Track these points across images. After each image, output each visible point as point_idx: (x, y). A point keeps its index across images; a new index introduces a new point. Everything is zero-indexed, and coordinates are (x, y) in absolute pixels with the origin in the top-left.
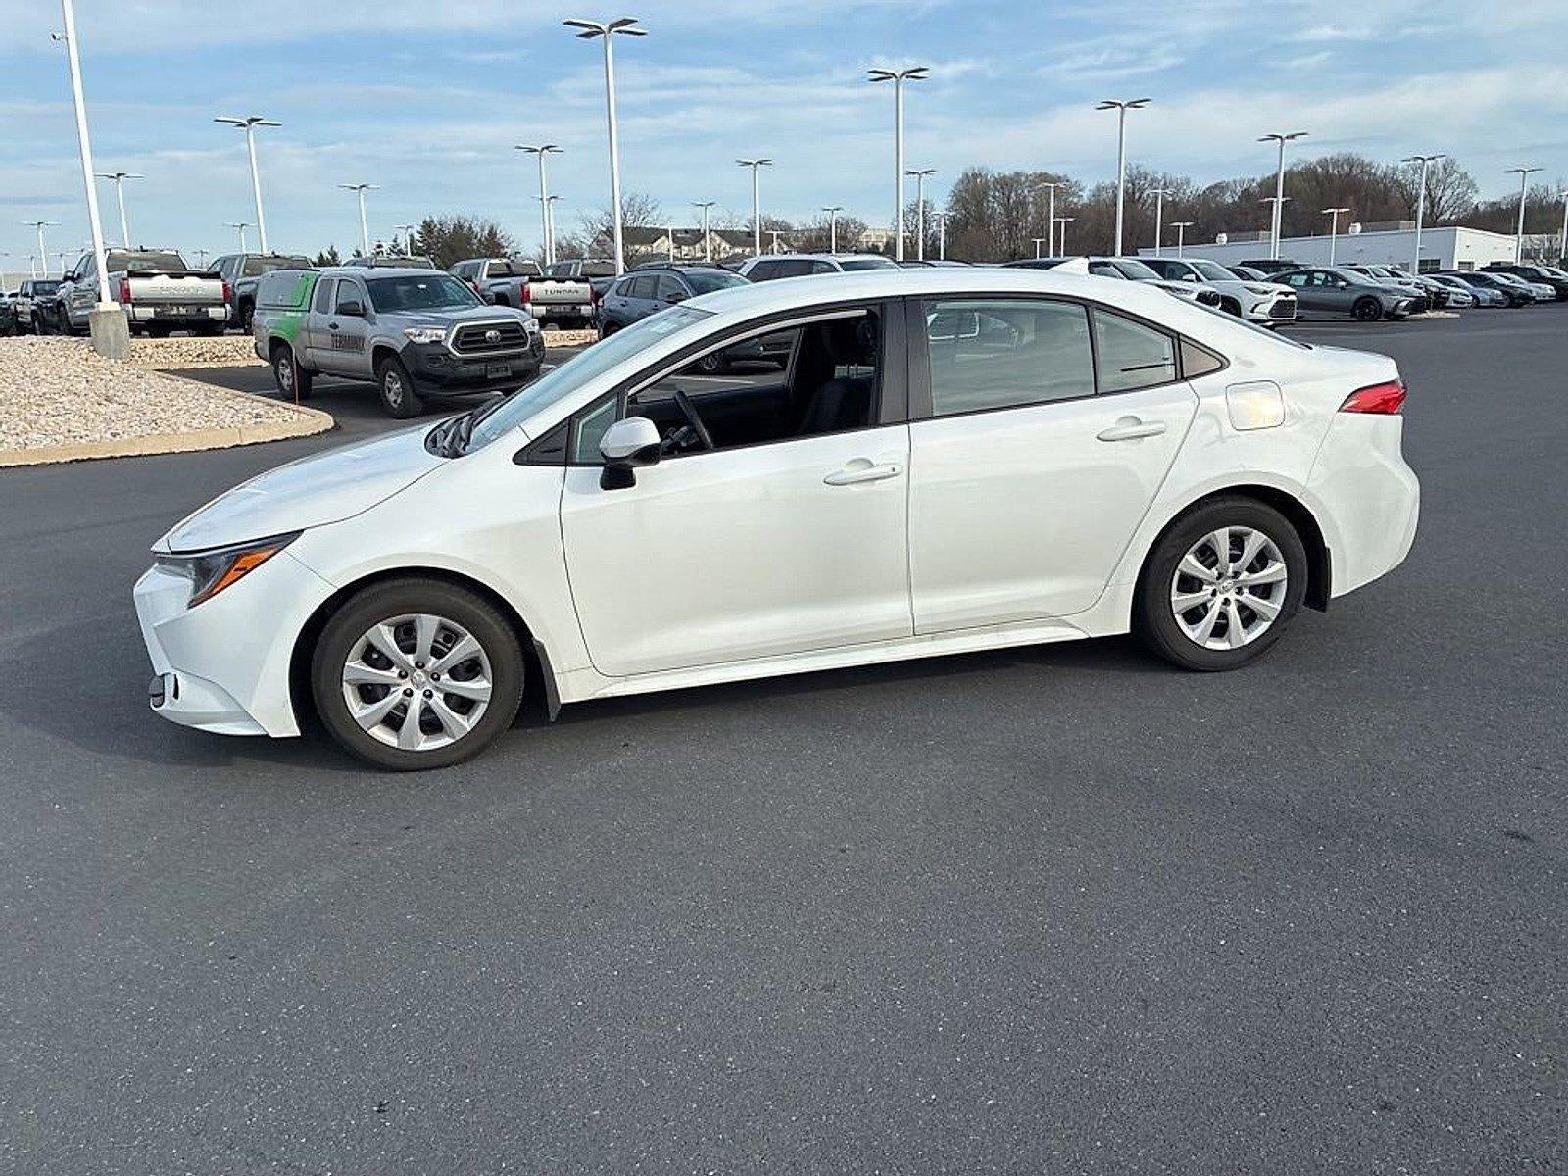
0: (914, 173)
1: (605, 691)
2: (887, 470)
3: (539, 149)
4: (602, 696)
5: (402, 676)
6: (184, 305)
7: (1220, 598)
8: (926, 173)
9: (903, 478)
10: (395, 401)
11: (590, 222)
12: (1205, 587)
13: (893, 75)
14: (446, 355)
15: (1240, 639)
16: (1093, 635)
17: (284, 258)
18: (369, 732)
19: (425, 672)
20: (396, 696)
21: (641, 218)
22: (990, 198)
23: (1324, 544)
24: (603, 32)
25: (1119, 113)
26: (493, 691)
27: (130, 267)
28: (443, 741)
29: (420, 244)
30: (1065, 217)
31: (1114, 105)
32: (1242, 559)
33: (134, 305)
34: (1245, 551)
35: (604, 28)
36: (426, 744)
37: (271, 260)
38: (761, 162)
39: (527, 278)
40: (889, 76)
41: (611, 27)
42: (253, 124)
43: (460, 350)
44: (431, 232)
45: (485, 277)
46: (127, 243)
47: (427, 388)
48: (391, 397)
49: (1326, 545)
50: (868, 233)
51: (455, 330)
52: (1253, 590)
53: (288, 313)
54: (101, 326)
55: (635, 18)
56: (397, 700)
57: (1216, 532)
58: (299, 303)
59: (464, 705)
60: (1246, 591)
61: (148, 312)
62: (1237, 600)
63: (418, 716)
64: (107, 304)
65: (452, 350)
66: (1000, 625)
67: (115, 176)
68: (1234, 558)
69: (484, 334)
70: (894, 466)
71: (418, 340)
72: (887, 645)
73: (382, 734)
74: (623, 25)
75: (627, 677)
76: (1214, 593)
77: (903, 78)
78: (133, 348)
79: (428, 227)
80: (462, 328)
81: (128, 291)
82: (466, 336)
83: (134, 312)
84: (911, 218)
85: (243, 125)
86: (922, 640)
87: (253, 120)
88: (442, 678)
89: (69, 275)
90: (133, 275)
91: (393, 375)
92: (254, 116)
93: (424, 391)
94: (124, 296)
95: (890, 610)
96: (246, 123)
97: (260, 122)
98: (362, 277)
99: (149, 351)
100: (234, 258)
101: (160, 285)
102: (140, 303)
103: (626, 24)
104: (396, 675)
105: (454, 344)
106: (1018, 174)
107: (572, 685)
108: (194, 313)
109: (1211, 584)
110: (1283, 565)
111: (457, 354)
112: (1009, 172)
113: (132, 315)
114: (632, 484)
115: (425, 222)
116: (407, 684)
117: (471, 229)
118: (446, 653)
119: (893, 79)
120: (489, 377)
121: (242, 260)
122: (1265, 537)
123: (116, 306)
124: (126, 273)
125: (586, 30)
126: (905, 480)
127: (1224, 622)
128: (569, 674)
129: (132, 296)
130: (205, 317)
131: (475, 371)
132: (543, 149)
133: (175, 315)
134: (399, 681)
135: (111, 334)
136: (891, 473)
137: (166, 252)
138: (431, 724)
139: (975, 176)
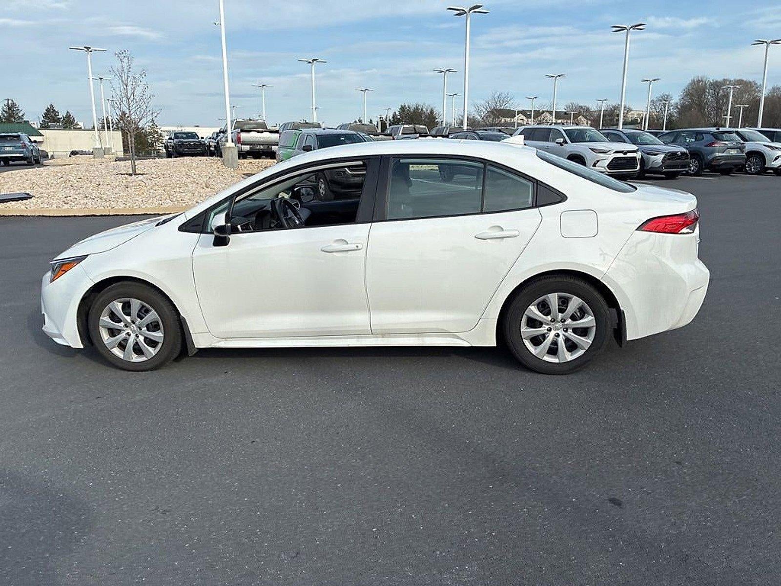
0: (647, 81)
1: (215, 344)
2: (354, 247)
3: (445, 71)
4: (214, 347)
5: (126, 326)
6: (263, 145)
7: (553, 333)
8: (654, 80)
9: (364, 250)
10: (323, 193)
11: (478, 106)
12: (544, 326)
13: (626, 28)
14: (344, 172)
15: (566, 358)
16: (473, 345)
17: (310, 124)
18: (111, 350)
19: (136, 325)
20: (123, 335)
21: (504, 104)
22: (707, 94)
23: (620, 308)
24: (466, 13)
25: (765, 47)
26: (164, 339)
27: (242, 127)
28: (144, 359)
29: (399, 117)
30: (743, 104)
31: (763, 42)
32: (567, 311)
33: (242, 145)
34: (568, 308)
35: (467, 10)
36: (135, 358)
37: (303, 125)
38: (559, 76)
39: (418, 135)
40: (623, 29)
41: (470, 10)
42: (315, 62)
44: (404, 111)
45: (400, 134)
46: (243, 117)
47: (336, 189)
48: (321, 191)
49: (621, 308)
50: (632, 112)
52: (575, 331)
53: (288, 150)
54: (226, 153)
55: (482, 5)
56: (123, 337)
57: (548, 295)
58: (291, 145)
59: (152, 343)
60: (570, 331)
61: (247, 148)
62: (564, 335)
63: (132, 345)
64: (230, 144)
66: (419, 333)
67: (261, 85)
68: (561, 311)
70: (358, 245)
72: (358, 338)
73: (117, 351)
74: (475, 9)
75: (226, 339)
76: (549, 330)
77: (631, 29)
78: (239, 163)
79: (403, 109)
81: (240, 138)
83: (241, 148)
84: (658, 104)
85: (310, 62)
86: (377, 337)
87: (314, 60)
88: (143, 329)
89: (221, 130)
90: (242, 131)
91: (322, 180)
92: (315, 58)
93: (335, 189)
94: (238, 140)
95: (359, 319)
96: (311, 61)
97: (318, 61)
98: (316, 134)
99: (245, 165)
100: (288, 124)
101: (253, 136)
102: (244, 144)
103: (477, 8)
104: (122, 326)
106: (724, 80)
107: (201, 340)
108: (266, 148)
109: (547, 324)
110: (593, 318)
111: (350, 172)
112: (720, 79)
113: (240, 149)
114: (226, 244)
115: (402, 106)
116: (128, 330)
117: (422, 109)
118: (144, 318)
119: (626, 30)
121: (291, 124)
122: (581, 300)
123: (233, 145)
124: (240, 130)
125: (458, 12)
126: (364, 253)
127: (556, 347)
128: (198, 335)
129: (241, 140)
130: (270, 151)
131: (357, 180)
132: (446, 71)
133: (258, 149)
134: (125, 329)
135: (230, 157)
136: (356, 248)
137: (259, 121)
138: (138, 350)
139: (699, 81)
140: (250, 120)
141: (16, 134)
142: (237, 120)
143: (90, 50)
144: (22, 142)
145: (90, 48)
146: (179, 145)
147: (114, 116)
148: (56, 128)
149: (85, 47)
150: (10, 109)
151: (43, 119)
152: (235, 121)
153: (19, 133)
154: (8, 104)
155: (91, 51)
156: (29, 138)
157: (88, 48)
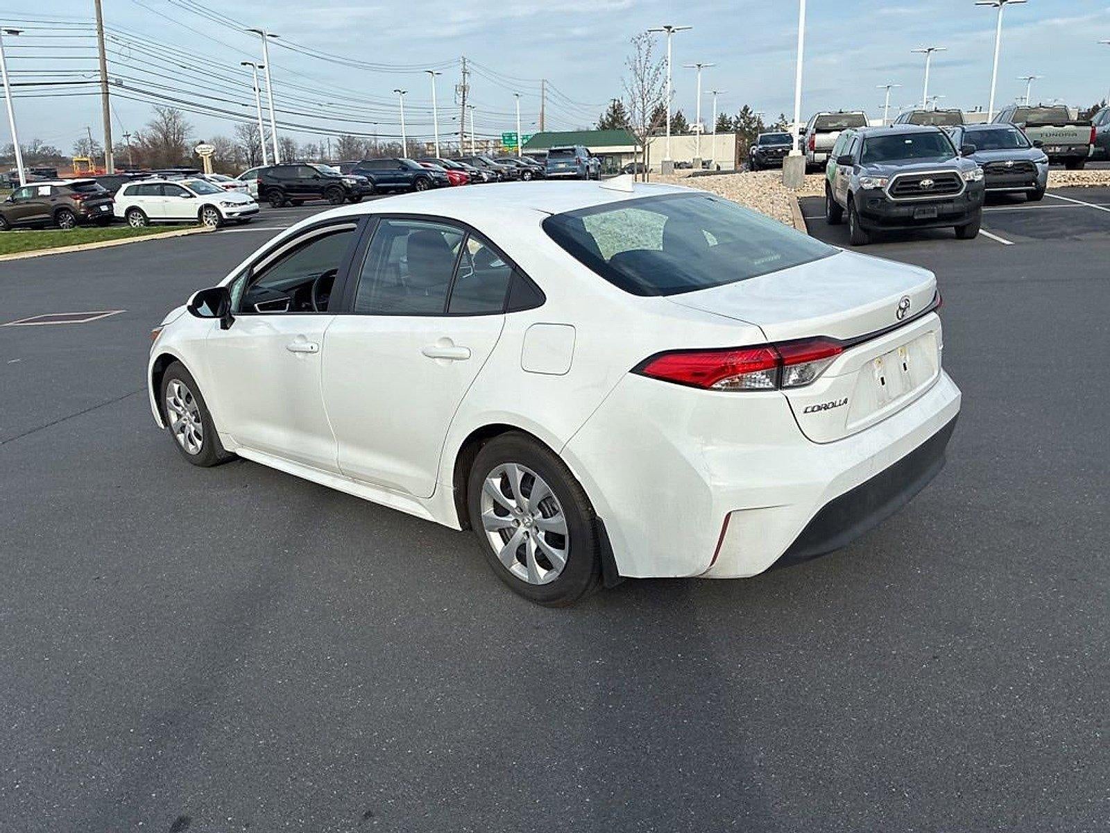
2: (309, 347)
7: (521, 529)
9: (320, 354)
14: (884, 199)
15: (538, 577)
32: (532, 496)
33: (815, 152)
34: (534, 491)
36: (192, 450)
43: (894, 196)
51: (895, 178)
52: (547, 535)
54: (787, 167)
56: (182, 423)
59: (198, 436)
61: (822, 157)
63: (188, 434)
64: (795, 152)
65: (889, 195)
68: (526, 494)
69: (918, 182)
70: (312, 345)
71: (866, 186)
72: (334, 476)
75: (242, 445)
76: (517, 523)
78: (806, 181)
80: (900, 177)
81: (813, 142)
82: (902, 183)
83: (814, 156)
86: (349, 481)
94: (811, 145)
98: (864, 136)
102: (819, 150)
104: (180, 410)
105: (891, 191)
109: (514, 513)
110: (564, 519)
111: (893, 199)
113: (812, 158)
120: (916, 218)
122: (547, 485)
123: (799, 153)
124: (815, 130)
128: (222, 434)
129: (816, 145)
131: (905, 212)
135: (792, 172)
136: (310, 350)
140: (841, 112)
141: (570, 147)
142: (821, 114)
143: (671, 30)
144: (577, 157)
145: (671, 27)
146: (761, 153)
147: (733, 114)
148: (662, 134)
149: (665, 27)
150: (615, 112)
151: (650, 122)
152: (818, 115)
153: (575, 146)
154: (614, 105)
155: (673, 31)
156: (588, 151)
157: (669, 28)
